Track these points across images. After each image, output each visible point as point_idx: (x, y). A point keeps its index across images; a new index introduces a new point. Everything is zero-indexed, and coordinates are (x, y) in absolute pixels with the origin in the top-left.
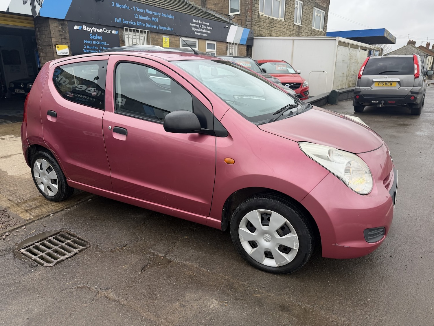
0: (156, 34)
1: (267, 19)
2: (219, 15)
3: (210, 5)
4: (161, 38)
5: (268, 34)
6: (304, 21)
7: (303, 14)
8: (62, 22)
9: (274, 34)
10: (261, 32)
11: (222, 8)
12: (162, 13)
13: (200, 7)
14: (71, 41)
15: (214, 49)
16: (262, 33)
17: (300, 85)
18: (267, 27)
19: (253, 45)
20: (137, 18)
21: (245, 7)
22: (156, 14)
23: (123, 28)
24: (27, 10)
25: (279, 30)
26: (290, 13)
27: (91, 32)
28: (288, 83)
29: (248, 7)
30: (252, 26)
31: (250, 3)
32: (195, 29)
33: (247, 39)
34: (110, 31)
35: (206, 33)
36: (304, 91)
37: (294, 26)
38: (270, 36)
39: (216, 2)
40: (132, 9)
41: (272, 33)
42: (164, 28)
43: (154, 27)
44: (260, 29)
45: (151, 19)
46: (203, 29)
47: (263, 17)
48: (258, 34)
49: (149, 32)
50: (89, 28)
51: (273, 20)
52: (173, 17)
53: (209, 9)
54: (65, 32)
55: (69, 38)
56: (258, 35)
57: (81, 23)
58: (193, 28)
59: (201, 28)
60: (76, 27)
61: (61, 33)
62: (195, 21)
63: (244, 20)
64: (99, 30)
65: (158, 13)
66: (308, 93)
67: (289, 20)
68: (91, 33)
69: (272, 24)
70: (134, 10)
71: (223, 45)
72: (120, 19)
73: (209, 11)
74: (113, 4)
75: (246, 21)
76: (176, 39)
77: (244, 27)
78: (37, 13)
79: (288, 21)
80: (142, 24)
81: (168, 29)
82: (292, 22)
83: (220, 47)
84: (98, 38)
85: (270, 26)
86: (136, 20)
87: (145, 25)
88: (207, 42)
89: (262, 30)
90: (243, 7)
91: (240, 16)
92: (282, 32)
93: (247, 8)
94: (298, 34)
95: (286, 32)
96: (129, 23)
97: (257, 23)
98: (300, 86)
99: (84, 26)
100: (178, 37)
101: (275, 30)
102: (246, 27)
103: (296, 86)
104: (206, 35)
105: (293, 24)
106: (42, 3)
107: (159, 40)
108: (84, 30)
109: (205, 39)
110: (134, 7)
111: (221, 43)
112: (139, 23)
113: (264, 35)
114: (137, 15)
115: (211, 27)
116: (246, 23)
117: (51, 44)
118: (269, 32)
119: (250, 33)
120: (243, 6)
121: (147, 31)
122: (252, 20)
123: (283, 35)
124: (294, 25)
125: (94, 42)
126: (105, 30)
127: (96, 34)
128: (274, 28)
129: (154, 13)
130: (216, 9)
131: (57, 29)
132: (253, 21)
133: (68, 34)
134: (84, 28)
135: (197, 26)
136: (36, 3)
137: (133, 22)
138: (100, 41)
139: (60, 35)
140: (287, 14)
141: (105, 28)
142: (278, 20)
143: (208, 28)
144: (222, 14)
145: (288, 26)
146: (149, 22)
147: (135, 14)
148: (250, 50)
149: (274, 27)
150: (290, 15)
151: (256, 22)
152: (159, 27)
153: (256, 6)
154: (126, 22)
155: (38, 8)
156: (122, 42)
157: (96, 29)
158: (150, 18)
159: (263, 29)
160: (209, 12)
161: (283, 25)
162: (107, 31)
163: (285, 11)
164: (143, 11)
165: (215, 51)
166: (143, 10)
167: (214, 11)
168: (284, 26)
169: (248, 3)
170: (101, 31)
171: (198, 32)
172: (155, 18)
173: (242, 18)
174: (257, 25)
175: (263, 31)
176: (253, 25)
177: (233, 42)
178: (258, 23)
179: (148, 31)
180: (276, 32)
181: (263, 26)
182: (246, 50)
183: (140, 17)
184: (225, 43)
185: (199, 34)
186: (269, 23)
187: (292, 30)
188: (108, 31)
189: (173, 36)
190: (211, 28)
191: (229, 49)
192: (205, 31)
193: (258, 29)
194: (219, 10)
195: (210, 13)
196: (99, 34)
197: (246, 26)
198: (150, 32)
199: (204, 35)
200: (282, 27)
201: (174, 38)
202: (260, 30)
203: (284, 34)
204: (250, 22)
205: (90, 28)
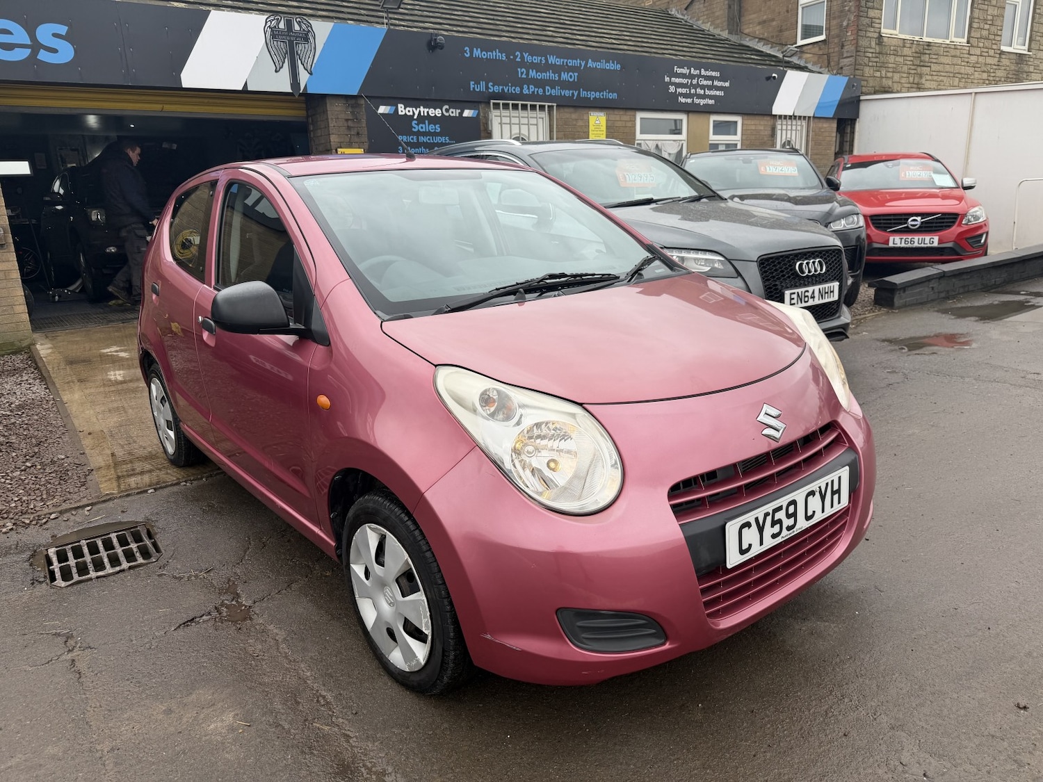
0: (571, 110)
1: (908, 45)
2: (771, 48)
3: (751, 26)
4: (585, 118)
5: (909, 85)
6: (1038, 38)
7: (1036, 20)
8: (353, 102)
9: (927, 85)
10: (886, 83)
11: (781, 31)
12: (590, 61)
13: (725, 34)
14: (370, 139)
15: (736, 134)
16: (890, 83)
17: (956, 218)
18: (905, 68)
19: (858, 117)
20: (524, 76)
21: (839, 20)
22: (571, 63)
23: (489, 103)
24: (281, 83)
25: (947, 72)
26: (989, 22)
27: (415, 117)
28: (917, 215)
29: (849, 20)
30: (857, 67)
31: (853, 8)
32: (679, 90)
33: (837, 103)
34: (458, 111)
35: (711, 97)
36: (968, 236)
37: (1000, 57)
38: (914, 90)
39: (765, 17)
40: (512, 57)
41: (923, 81)
42: (592, 95)
43: (567, 93)
44: (883, 73)
45: (560, 76)
46: (703, 87)
47: (894, 42)
48: (874, 87)
49: (553, 106)
50: (411, 109)
51: (928, 46)
52: (619, 66)
53: (748, 35)
54: (359, 121)
55: (366, 133)
56: (877, 89)
57: (392, 100)
58: (672, 89)
59: (695, 87)
60: (383, 109)
61: (350, 123)
62: (680, 71)
63: (834, 54)
64: (432, 112)
65: (579, 61)
66: (982, 241)
67: (983, 41)
68: (415, 119)
69: (922, 58)
70: (518, 59)
71: (762, 123)
72: (483, 84)
73: (748, 42)
74: (468, 52)
75: (841, 56)
76: (625, 118)
77: (835, 72)
78: (302, 88)
79: (981, 45)
80: (536, 90)
81: (603, 95)
82: (995, 47)
83: (753, 128)
84: (431, 128)
85: (917, 62)
86: (521, 83)
87: (544, 91)
88: (714, 118)
89: (889, 75)
90: (834, 22)
91: (825, 44)
92: (960, 76)
93: (845, 24)
94: (1014, 77)
95: (973, 74)
96: (503, 89)
97: (876, 60)
98: (954, 222)
99: (400, 105)
100: (630, 113)
101: (934, 73)
102: (840, 71)
103: (943, 222)
104: (711, 102)
105: (999, 52)
106: (311, 66)
107: (580, 123)
108: (400, 113)
109: (708, 111)
110: (518, 53)
111: (757, 117)
112: (528, 88)
113: (896, 87)
114: (523, 70)
115: (725, 81)
116: (841, 60)
117: (329, 148)
118: (911, 79)
119: (849, 86)
120: (834, 18)
121: (547, 104)
122: (858, 53)
123: (962, 85)
124: (1002, 53)
125: (422, 139)
126: (447, 111)
127: (427, 122)
128: (930, 67)
129: (567, 62)
130: (766, 34)
131: (343, 116)
132: (861, 54)
133: (364, 125)
134: (400, 110)
135: (684, 81)
136: (301, 67)
137: (514, 88)
138: (435, 134)
139: (349, 128)
140: (975, 25)
141: (447, 107)
142: (944, 46)
143: (716, 83)
144: (780, 44)
145: (981, 59)
146: (553, 84)
147: (519, 70)
148: (849, 131)
149: (929, 64)
150: (987, 27)
151: (870, 55)
152: (579, 94)
153: (872, 13)
154: (497, 89)
155: (304, 77)
156: (487, 135)
157: (426, 110)
158: (557, 75)
159: (893, 72)
160: (748, 44)
161: (962, 56)
162: (452, 112)
163: (971, 18)
164: (541, 60)
165: (736, 138)
166: (539, 58)
167: (761, 39)
168: (966, 60)
169: (849, 11)
170: (438, 112)
171: (685, 96)
172: (571, 73)
173: (831, 50)
174: (875, 64)
175: (892, 78)
176: (861, 65)
177: (792, 114)
178: (877, 57)
179: (550, 104)
180: (935, 78)
181: (894, 66)
182: (835, 130)
183: (533, 74)
184: (768, 118)
185: (689, 101)
186: (915, 55)
187: (995, 67)
188: (454, 113)
189: (616, 112)
190: (727, 84)
191: (779, 133)
192: (708, 92)
193: (878, 74)
194: (772, 37)
195: (748, 47)
196: (433, 120)
197: (842, 68)
198: (555, 107)
199: (702, 102)
200: (959, 62)
201: (620, 117)
202: (881, 77)
203: (966, 80)
204: (851, 59)
205: (414, 109)
